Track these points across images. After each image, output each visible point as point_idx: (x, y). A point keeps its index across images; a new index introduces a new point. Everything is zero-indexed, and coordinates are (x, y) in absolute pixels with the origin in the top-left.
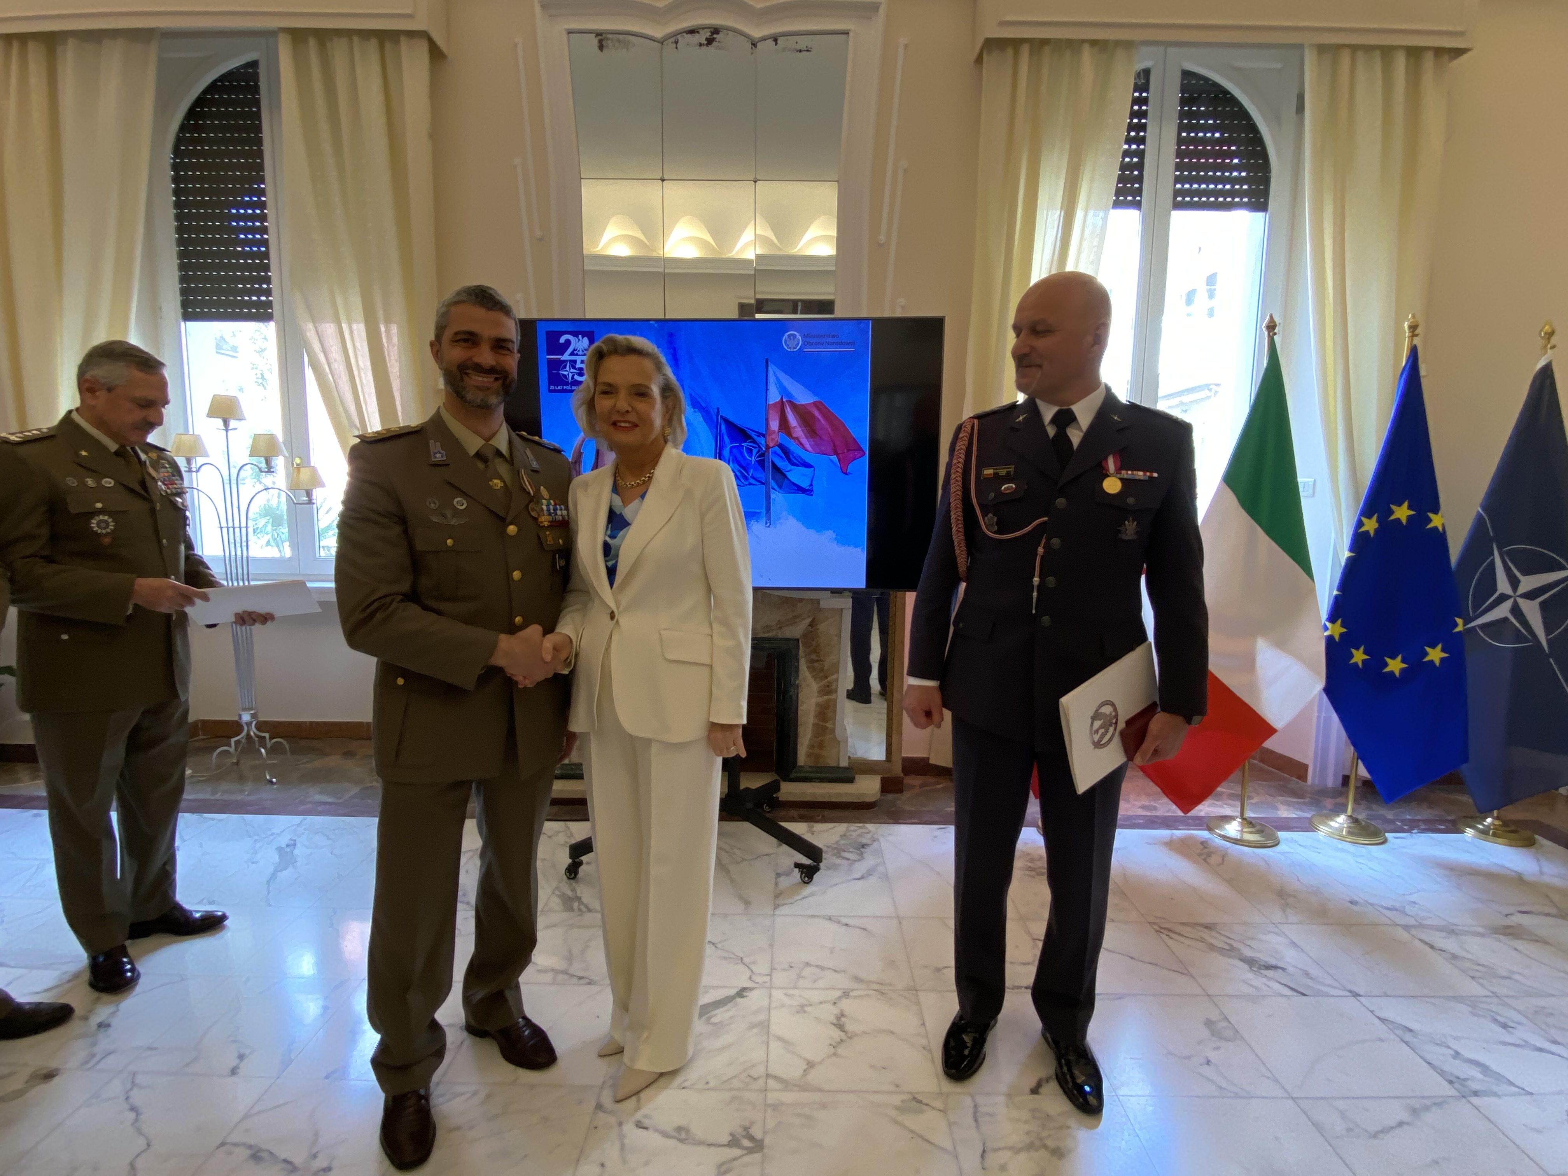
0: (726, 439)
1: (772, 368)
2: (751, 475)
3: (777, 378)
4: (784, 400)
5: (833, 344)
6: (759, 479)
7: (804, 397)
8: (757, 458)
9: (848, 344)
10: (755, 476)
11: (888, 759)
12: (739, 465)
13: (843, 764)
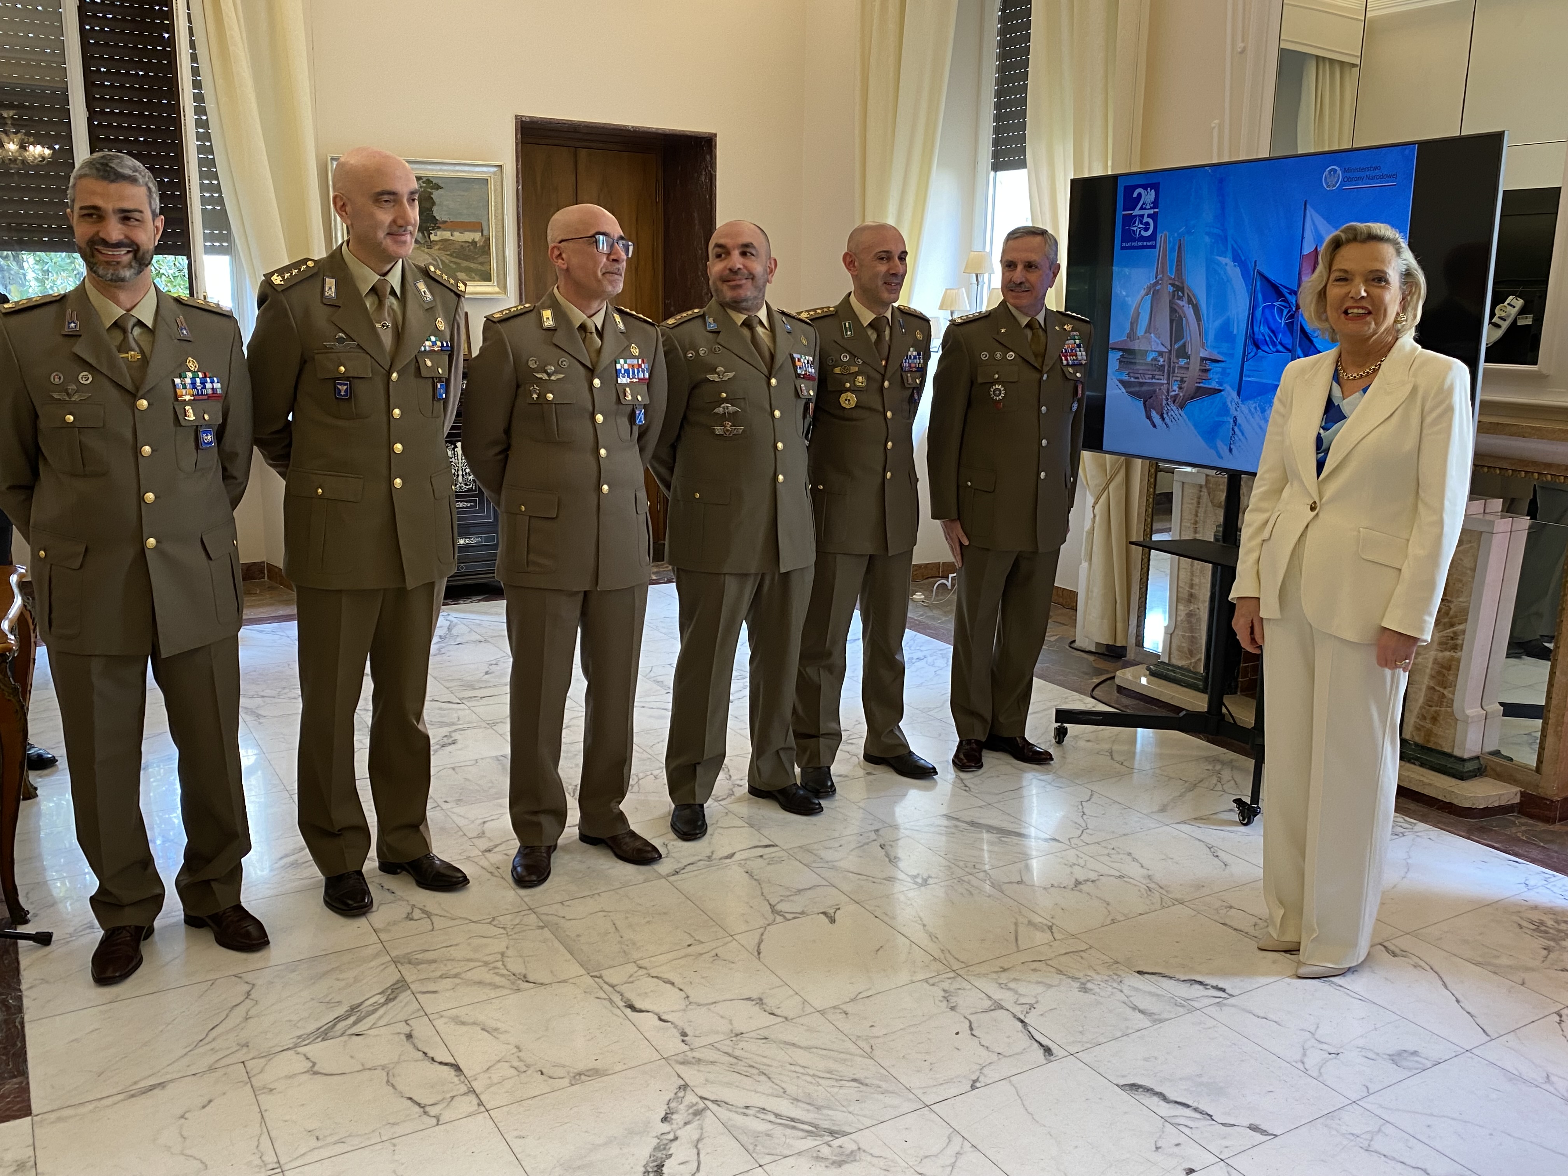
0: (1260, 296)
1: (1309, 210)
2: (1279, 341)
3: (1314, 221)
5: (1373, 178)
6: (1287, 346)
8: (1287, 320)
9: (1390, 176)
10: (1283, 342)
11: (1538, 770)
12: (1269, 328)
13: (1457, 753)
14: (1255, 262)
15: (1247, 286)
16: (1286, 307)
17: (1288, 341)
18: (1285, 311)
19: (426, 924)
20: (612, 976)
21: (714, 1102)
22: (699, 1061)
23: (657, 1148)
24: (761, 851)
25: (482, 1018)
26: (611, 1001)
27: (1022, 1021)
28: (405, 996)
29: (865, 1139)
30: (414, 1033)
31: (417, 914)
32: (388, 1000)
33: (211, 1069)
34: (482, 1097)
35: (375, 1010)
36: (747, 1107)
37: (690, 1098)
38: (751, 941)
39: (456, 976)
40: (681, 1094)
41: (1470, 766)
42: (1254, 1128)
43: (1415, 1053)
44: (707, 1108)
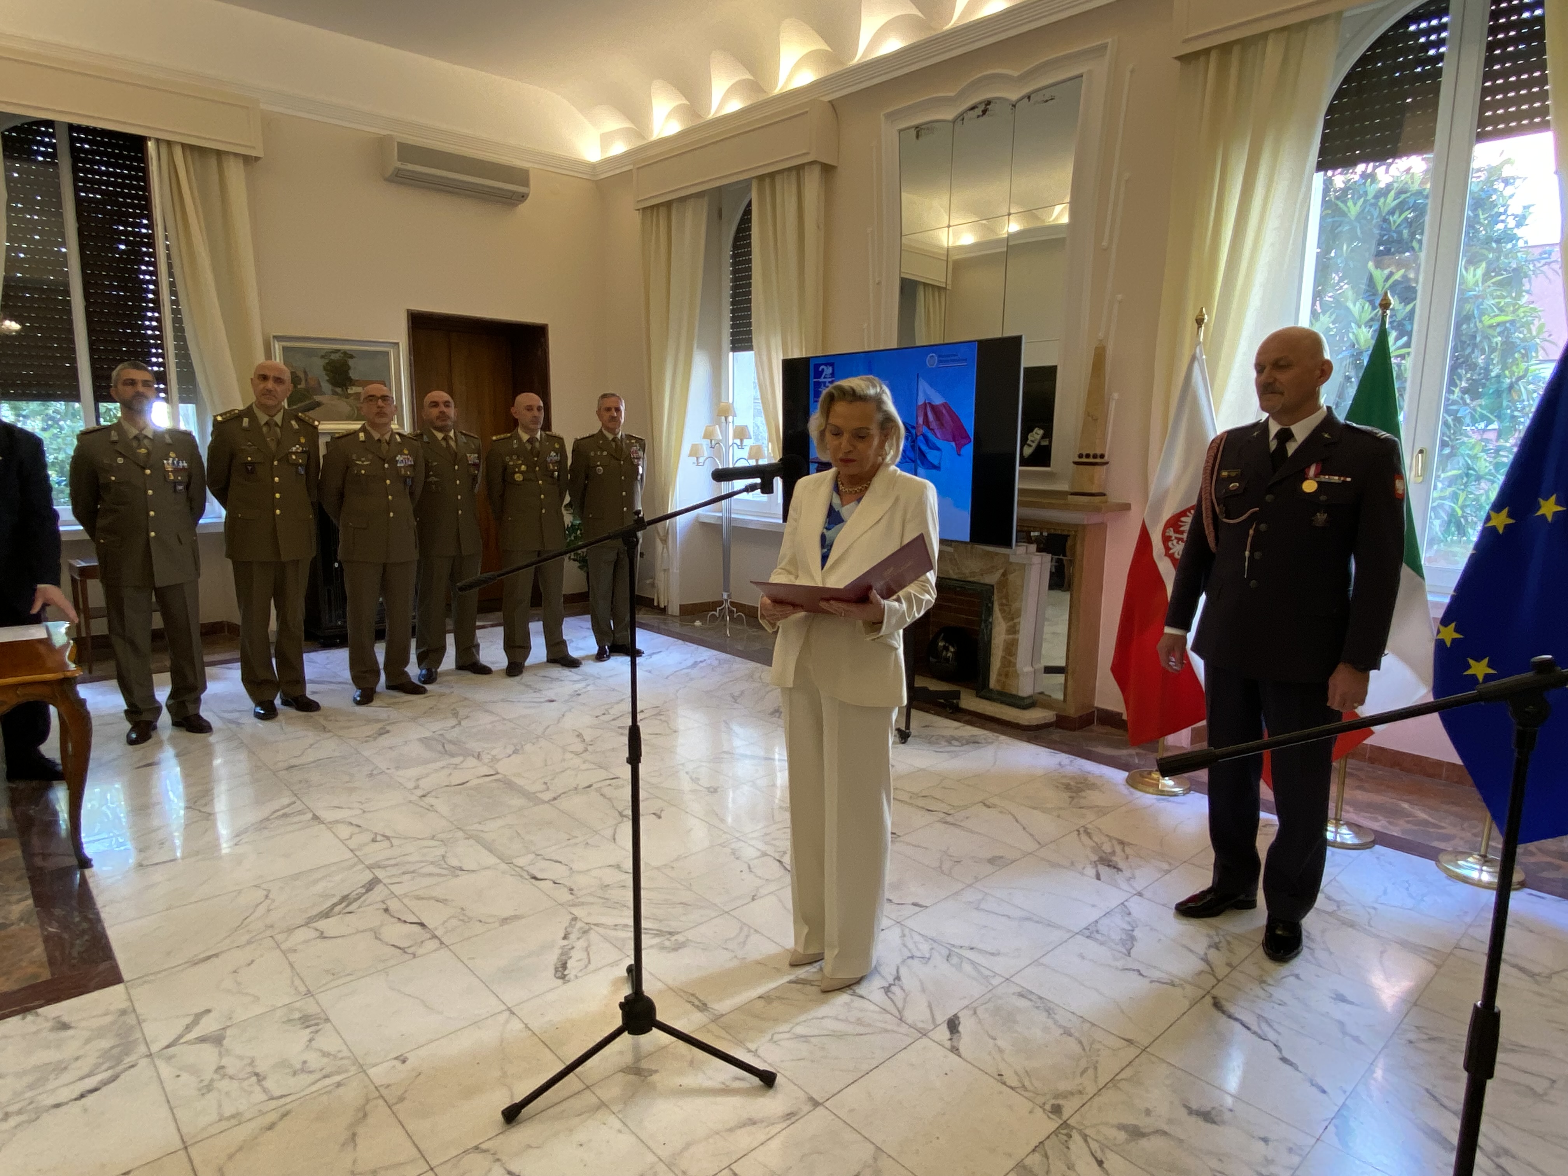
1: (921, 380)
3: (924, 387)
4: (926, 402)
5: (957, 360)
7: (938, 400)
9: (963, 360)
11: (1065, 700)
13: (1021, 694)
19: (386, 843)
20: (521, 862)
21: (595, 925)
22: (583, 904)
23: (562, 954)
24: (608, 782)
25: (434, 894)
26: (521, 876)
27: (779, 861)
28: (379, 888)
29: (690, 935)
30: (390, 908)
31: (379, 838)
32: (368, 891)
33: (249, 942)
34: (443, 939)
35: (360, 898)
36: (616, 925)
37: (579, 924)
38: (609, 833)
39: (413, 872)
40: (573, 923)
41: (1027, 702)
42: (915, 904)
43: (1001, 857)
44: (590, 929)
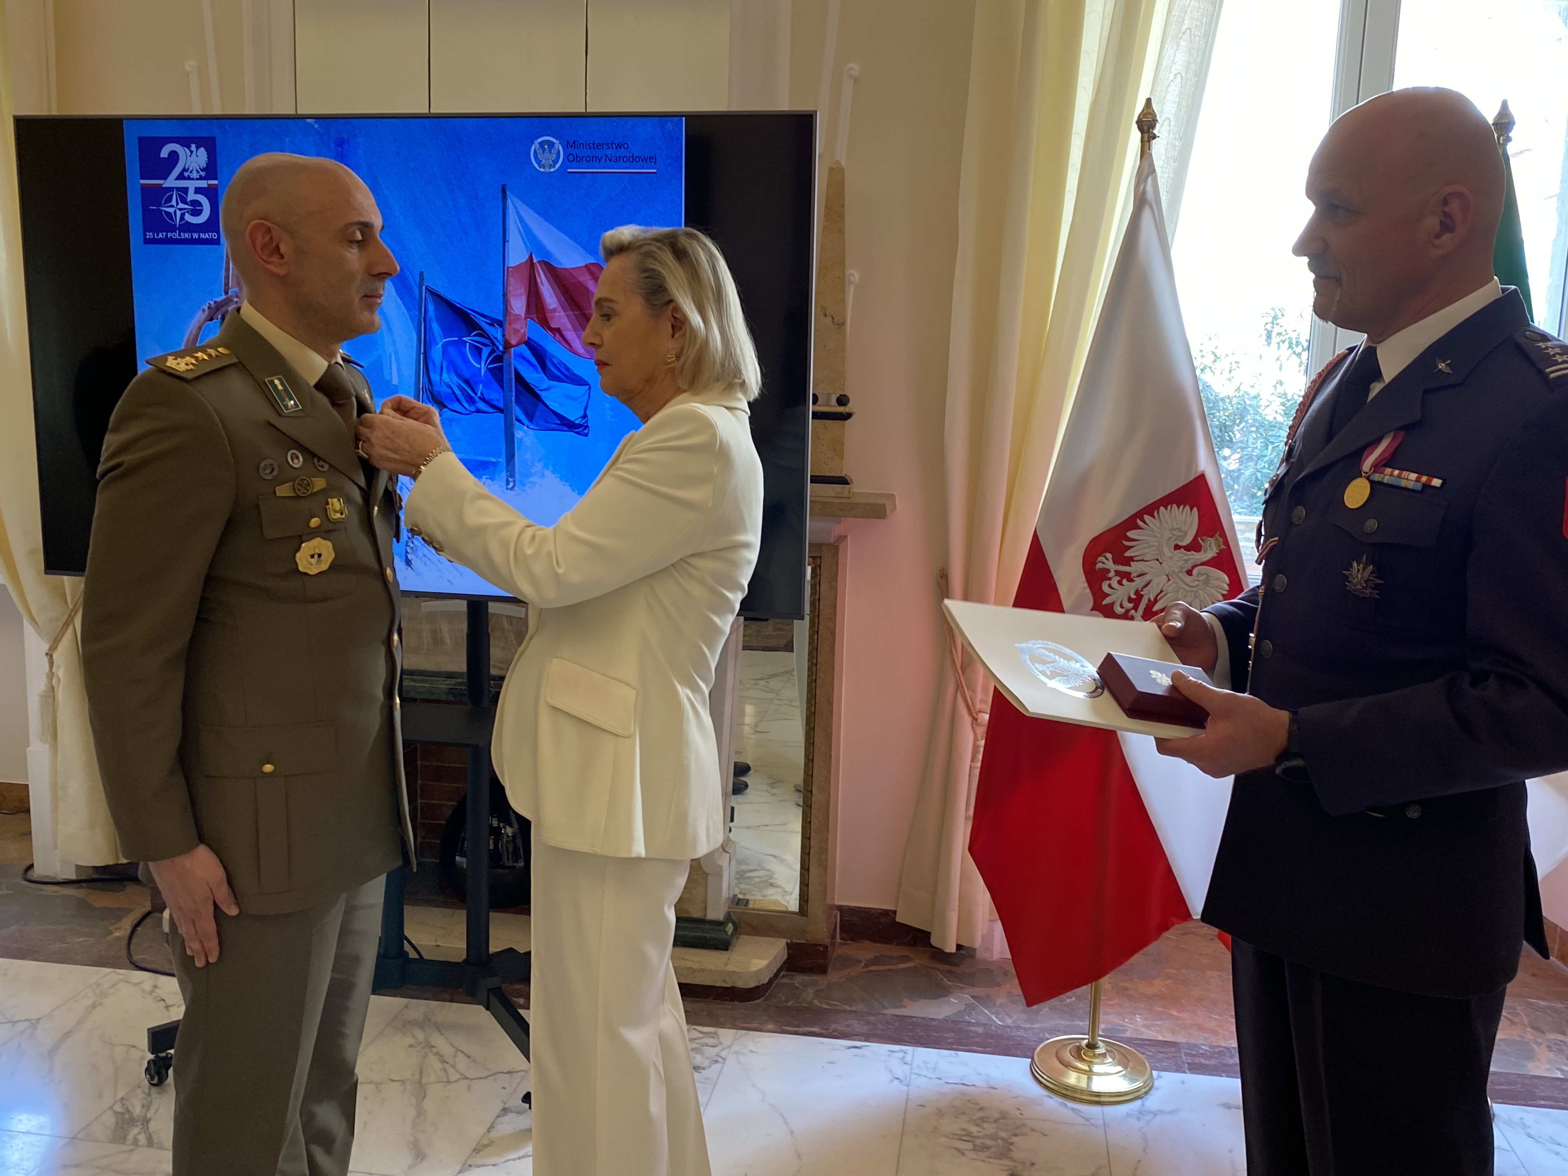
0: (436, 328)
1: (513, 202)
2: (479, 395)
3: (522, 220)
4: (535, 261)
5: (617, 159)
6: (495, 403)
7: (568, 255)
8: (489, 364)
9: (645, 159)
10: (486, 396)
11: (804, 912)
12: (459, 376)
13: (708, 915)
14: (421, 274)
15: (409, 310)
16: (485, 345)
17: (495, 396)
18: (485, 352)
41: (728, 928)
